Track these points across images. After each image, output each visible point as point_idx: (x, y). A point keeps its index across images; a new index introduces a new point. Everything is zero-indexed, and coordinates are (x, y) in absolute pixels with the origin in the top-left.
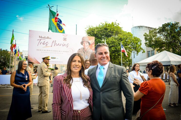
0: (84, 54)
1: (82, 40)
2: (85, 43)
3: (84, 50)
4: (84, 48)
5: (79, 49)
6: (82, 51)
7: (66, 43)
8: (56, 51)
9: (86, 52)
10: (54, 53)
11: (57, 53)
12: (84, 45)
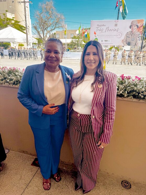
0: (131, 36)
1: (131, 24)
2: (134, 27)
3: (132, 33)
4: (132, 31)
5: (127, 33)
6: (130, 34)
7: (116, 28)
8: (108, 35)
9: (133, 35)
10: (107, 37)
11: (109, 37)
12: (133, 28)
